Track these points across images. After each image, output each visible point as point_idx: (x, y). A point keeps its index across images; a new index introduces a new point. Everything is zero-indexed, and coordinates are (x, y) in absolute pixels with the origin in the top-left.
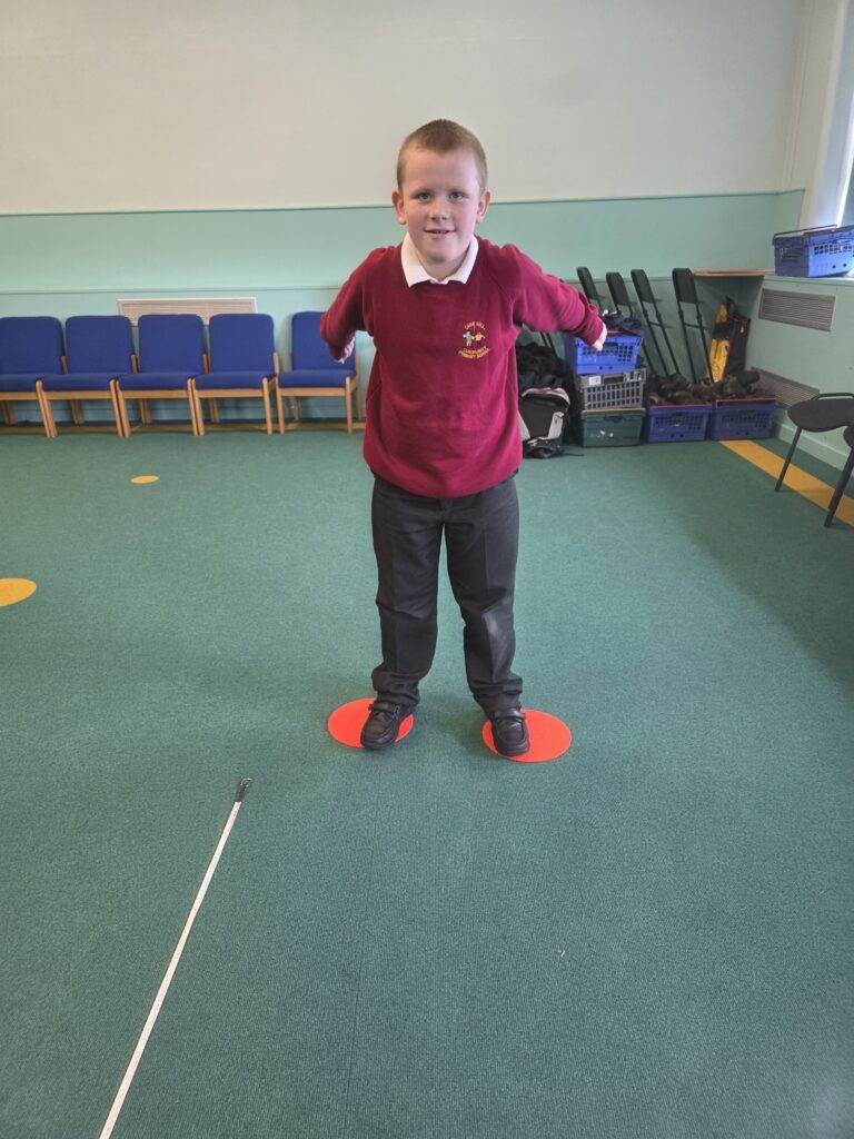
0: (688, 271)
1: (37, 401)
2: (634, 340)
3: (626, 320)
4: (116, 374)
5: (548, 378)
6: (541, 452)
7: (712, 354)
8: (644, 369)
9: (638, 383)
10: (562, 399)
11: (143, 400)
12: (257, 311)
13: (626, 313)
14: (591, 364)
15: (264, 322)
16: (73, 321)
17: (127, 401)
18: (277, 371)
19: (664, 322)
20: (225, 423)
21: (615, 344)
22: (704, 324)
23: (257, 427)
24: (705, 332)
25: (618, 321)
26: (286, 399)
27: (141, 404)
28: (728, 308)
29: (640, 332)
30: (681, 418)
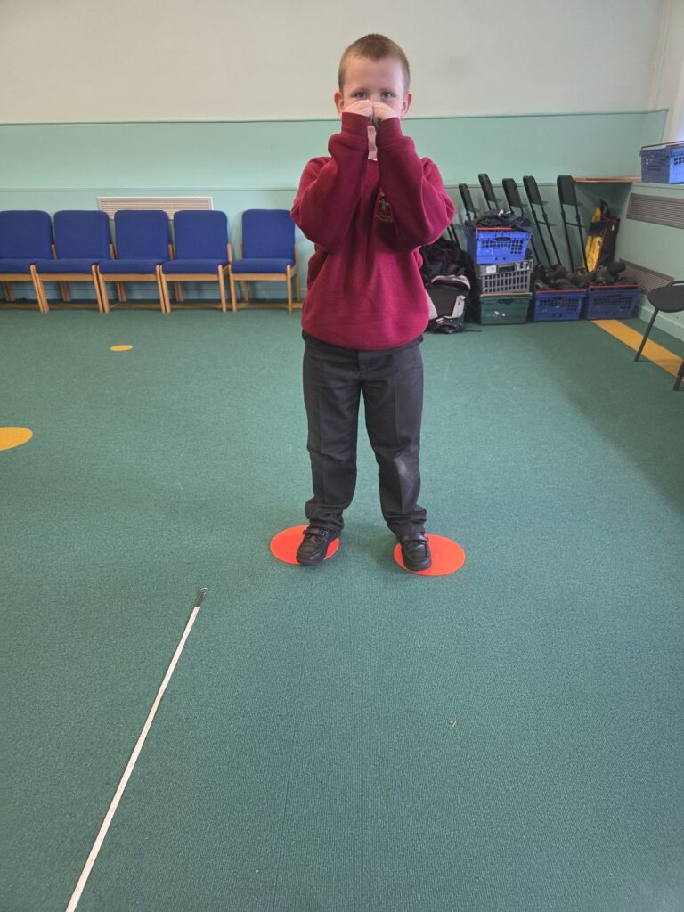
0: (570, 178)
1: (32, 282)
2: (524, 235)
3: (518, 219)
4: (96, 260)
5: (453, 267)
6: (447, 329)
7: (587, 248)
8: (531, 260)
9: (526, 272)
10: (465, 285)
11: (120, 282)
12: (213, 208)
13: (518, 213)
14: (489, 256)
15: (220, 218)
16: (60, 215)
17: (106, 282)
18: (230, 259)
19: (549, 221)
20: (187, 302)
21: (509, 239)
22: (582, 223)
23: (215, 306)
24: (583, 229)
25: (512, 220)
26: (237, 282)
27: (118, 286)
28: (602, 210)
29: (530, 229)
30: (561, 301)
